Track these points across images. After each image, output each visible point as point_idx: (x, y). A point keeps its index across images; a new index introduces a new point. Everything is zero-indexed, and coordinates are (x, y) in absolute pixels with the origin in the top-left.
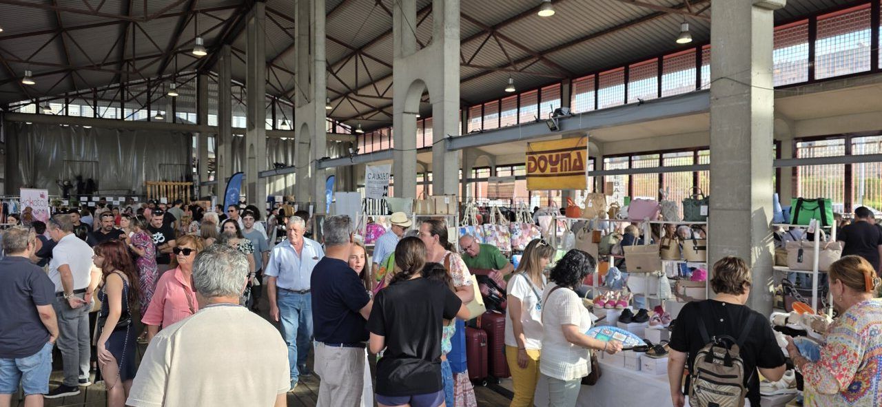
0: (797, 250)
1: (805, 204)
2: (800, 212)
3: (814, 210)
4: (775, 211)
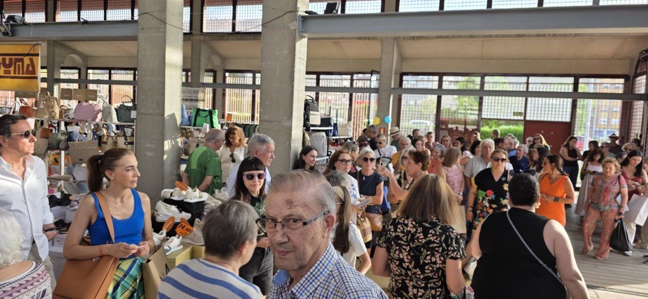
0: (195, 144)
1: (201, 113)
2: (198, 118)
3: (206, 117)
4: (183, 116)
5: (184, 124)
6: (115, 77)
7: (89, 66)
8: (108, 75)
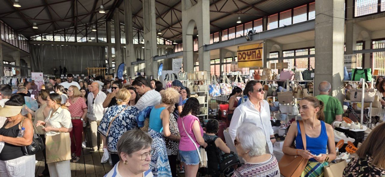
0: (354, 92)
1: (358, 71)
2: (356, 75)
3: (362, 74)
5: (345, 79)
6: (298, 54)
7: (284, 50)
8: (294, 53)
